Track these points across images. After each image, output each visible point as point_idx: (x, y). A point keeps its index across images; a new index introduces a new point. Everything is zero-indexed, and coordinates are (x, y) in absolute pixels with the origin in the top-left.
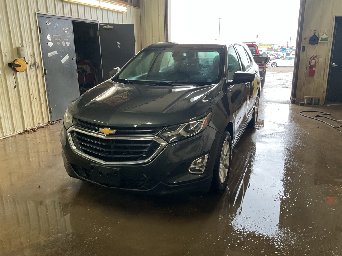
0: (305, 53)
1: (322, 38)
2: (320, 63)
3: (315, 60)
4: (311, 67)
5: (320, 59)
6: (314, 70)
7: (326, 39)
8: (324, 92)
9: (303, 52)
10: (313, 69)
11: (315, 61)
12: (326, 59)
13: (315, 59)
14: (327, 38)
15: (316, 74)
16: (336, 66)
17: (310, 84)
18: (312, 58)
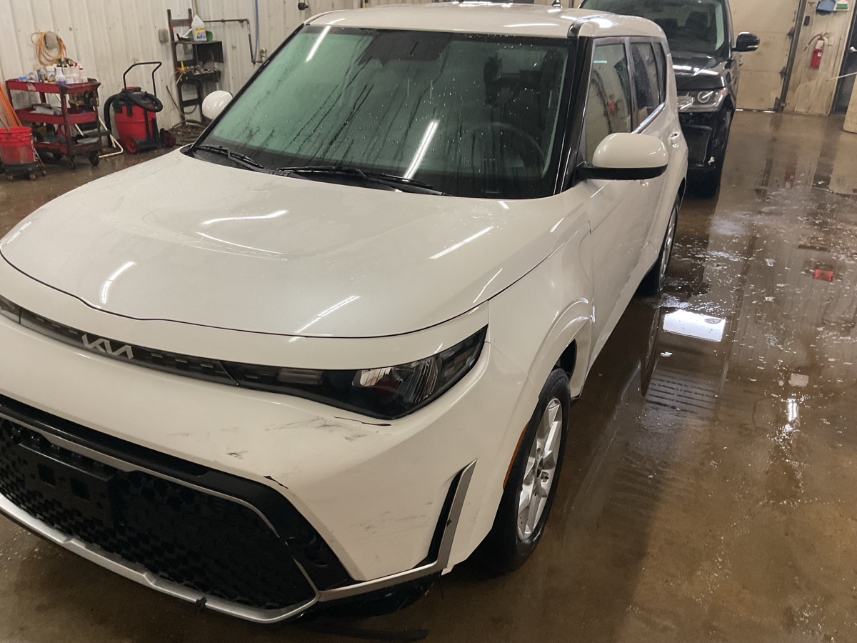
0: (808, 27)
1: (838, 4)
2: (830, 47)
3: (823, 40)
4: (816, 52)
5: (832, 39)
6: (820, 58)
7: (843, 7)
8: (831, 94)
9: (805, 27)
10: (819, 55)
11: (822, 42)
12: (840, 39)
13: (825, 38)
14: (846, 5)
15: (822, 65)
16: (854, 52)
17: (810, 80)
18: (819, 37)
